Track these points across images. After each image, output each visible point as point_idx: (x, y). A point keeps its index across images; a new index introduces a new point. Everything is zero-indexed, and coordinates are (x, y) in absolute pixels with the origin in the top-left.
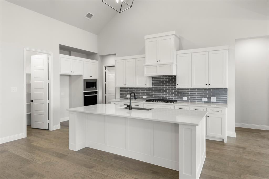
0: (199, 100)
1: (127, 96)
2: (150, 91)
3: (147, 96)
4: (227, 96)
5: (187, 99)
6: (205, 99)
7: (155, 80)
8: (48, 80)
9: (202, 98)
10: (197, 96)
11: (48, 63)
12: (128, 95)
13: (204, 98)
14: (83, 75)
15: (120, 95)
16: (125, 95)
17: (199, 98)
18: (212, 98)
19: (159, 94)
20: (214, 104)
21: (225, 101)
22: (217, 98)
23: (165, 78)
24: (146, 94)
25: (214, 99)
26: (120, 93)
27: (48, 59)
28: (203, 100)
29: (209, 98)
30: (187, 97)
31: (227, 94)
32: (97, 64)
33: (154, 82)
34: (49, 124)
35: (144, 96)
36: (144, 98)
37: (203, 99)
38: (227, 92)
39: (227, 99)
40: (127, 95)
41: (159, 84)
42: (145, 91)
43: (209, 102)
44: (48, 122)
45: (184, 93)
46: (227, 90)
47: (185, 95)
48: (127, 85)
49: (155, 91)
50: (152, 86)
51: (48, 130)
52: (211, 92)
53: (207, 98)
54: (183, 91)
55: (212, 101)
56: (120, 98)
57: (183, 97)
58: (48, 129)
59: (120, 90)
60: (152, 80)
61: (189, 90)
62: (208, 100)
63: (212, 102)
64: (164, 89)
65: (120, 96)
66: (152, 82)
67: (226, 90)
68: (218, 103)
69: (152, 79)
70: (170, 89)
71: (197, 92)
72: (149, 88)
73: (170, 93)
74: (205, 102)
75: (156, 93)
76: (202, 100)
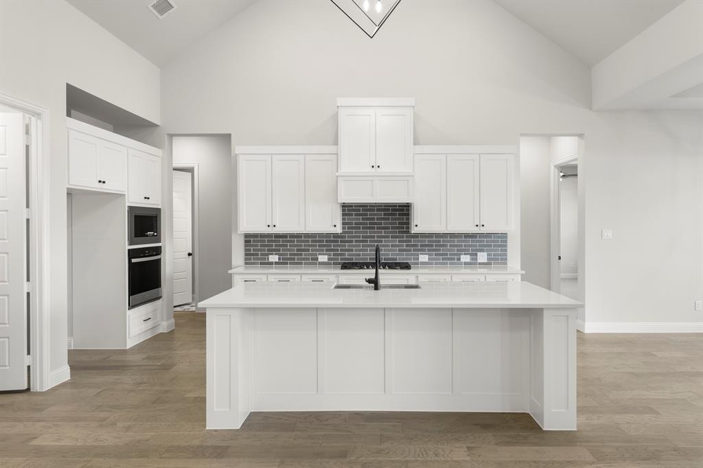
0: (454, 259)
1: (270, 256)
2: (337, 241)
3: (329, 255)
4: (506, 250)
5: (429, 259)
6: (465, 258)
7: (352, 215)
8: (28, 206)
9: (460, 255)
10: (449, 250)
11: (27, 147)
12: (272, 254)
13: (465, 254)
14: (126, 193)
15: (246, 255)
16: (262, 255)
17: (454, 254)
18: (479, 253)
19: (361, 250)
20: (483, 268)
21: (504, 261)
22: (488, 255)
23: (378, 210)
24: (327, 250)
25: (482, 257)
26: (246, 250)
27: (27, 132)
28: (461, 260)
29: (474, 255)
30: (429, 255)
31: (506, 246)
32: (160, 158)
33: (348, 219)
34: (29, 367)
35: (319, 254)
36: (320, 260)
37: (462, 256)
38: (506, 242)
39: (506, 255)
40: (268, 255)
41: (361, 224)
42: (323, 241)
43: (473, 263)
44: (27, 360)
45: (421, 246)
46: (506, 237)
47: (424, 250)
48: (277, 225)
49: (352, 241)
50: (344, 228)
51: (28, 389)
52: (478, 241)
53: (471, 254)
54: (418, 241)
55: (479, 261)
56: (246, 263)
57: (420, 256)
58: (26, 387)
59: (246, 241)
60: (343, 215)
61: (432, 237)
62: (472, 259)
63: (480, 264)
64: (374, 237)
65: (246, 259)
66: (343, 219)
67: (504, 236)
68: (490, 264)
69: (343, 210)
70: (388, 237)
71: (448, 241)
72: (336, 235)
73: (388, 246)
74: (465, 263)
75: (354, 246)
76: (459, 259)
